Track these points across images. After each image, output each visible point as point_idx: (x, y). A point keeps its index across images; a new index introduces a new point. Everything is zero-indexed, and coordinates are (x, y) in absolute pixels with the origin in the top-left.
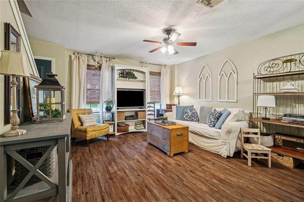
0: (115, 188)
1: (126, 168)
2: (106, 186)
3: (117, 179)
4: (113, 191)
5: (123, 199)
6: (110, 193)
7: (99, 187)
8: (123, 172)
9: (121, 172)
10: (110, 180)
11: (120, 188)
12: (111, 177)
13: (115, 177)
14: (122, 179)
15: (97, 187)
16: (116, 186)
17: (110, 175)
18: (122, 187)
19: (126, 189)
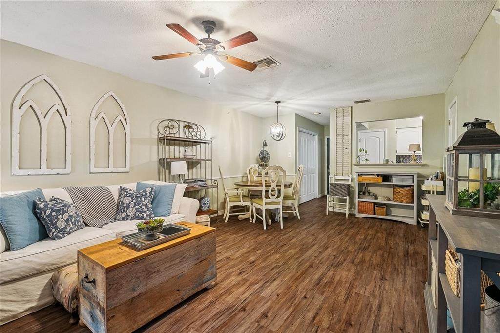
0: (354, 307)
1: (301, 323)
2: (366, 318)
3: (340, 315)
4: (360, 306)
5: (356, 293)
6: (366, 308)
7: (378, 326)
8: (317, 318)
9: (320, 322)
10: (353, 323)
11: (348, 303)
12: (346, 326)
13: (339, 321)
14: (332, 311)
15: (380, 327)
16: (350, 309)
17: (344, 330)
18: (345, 302)
19: (342, 298)
